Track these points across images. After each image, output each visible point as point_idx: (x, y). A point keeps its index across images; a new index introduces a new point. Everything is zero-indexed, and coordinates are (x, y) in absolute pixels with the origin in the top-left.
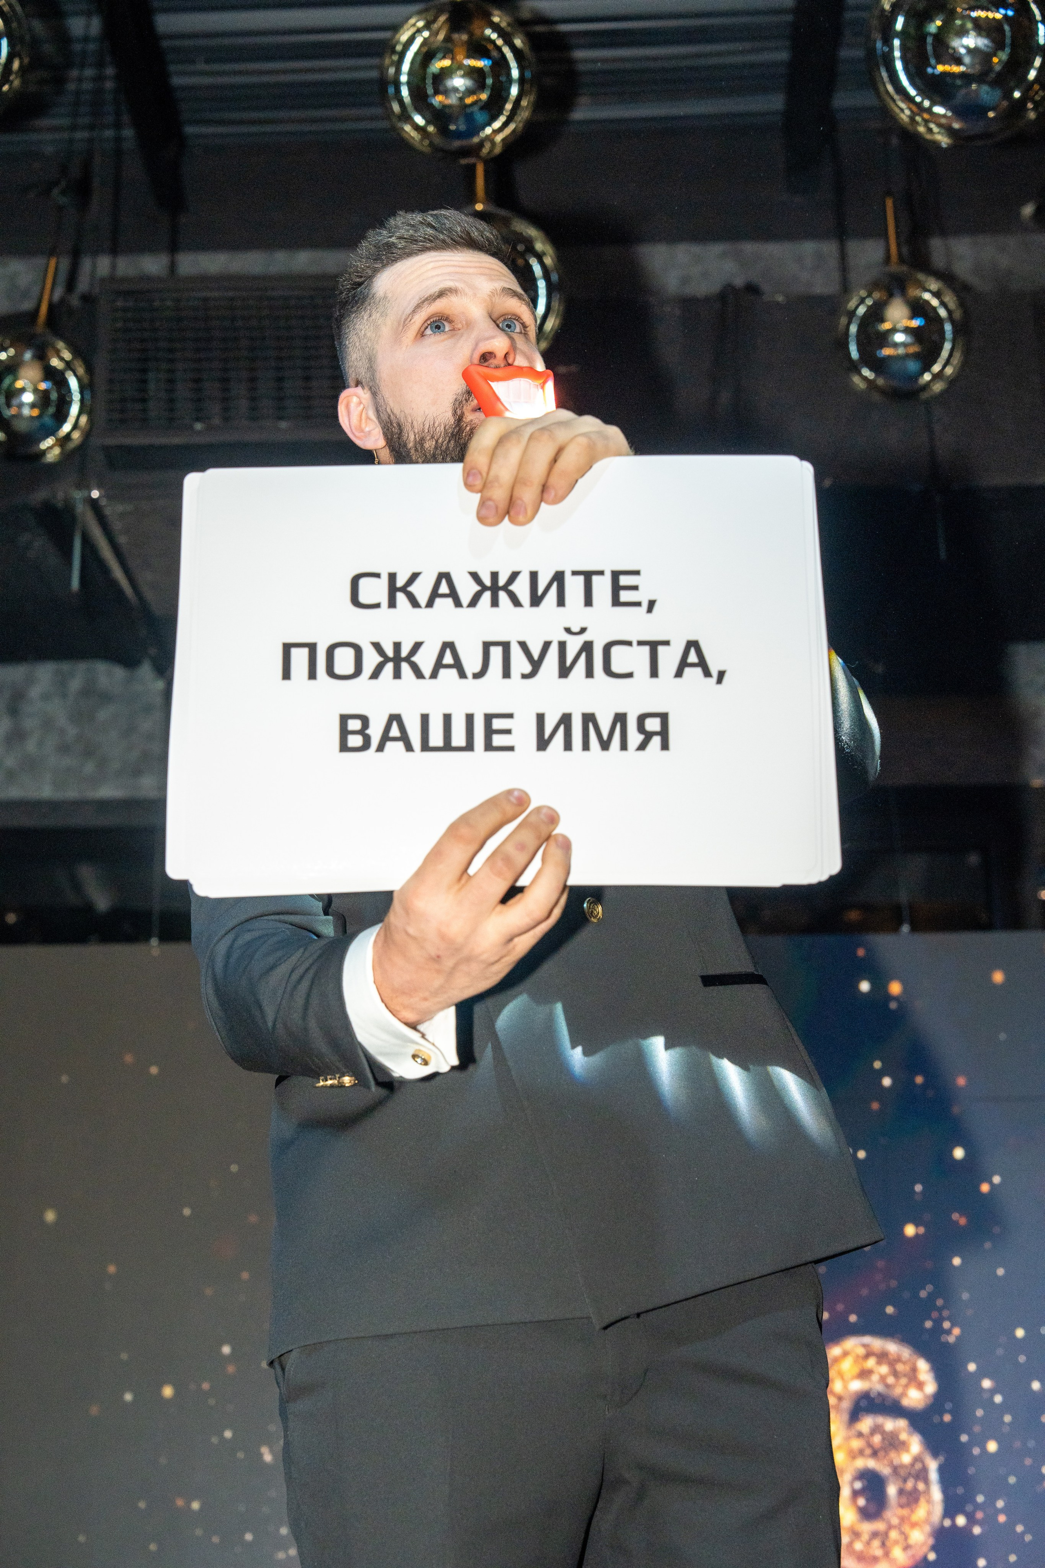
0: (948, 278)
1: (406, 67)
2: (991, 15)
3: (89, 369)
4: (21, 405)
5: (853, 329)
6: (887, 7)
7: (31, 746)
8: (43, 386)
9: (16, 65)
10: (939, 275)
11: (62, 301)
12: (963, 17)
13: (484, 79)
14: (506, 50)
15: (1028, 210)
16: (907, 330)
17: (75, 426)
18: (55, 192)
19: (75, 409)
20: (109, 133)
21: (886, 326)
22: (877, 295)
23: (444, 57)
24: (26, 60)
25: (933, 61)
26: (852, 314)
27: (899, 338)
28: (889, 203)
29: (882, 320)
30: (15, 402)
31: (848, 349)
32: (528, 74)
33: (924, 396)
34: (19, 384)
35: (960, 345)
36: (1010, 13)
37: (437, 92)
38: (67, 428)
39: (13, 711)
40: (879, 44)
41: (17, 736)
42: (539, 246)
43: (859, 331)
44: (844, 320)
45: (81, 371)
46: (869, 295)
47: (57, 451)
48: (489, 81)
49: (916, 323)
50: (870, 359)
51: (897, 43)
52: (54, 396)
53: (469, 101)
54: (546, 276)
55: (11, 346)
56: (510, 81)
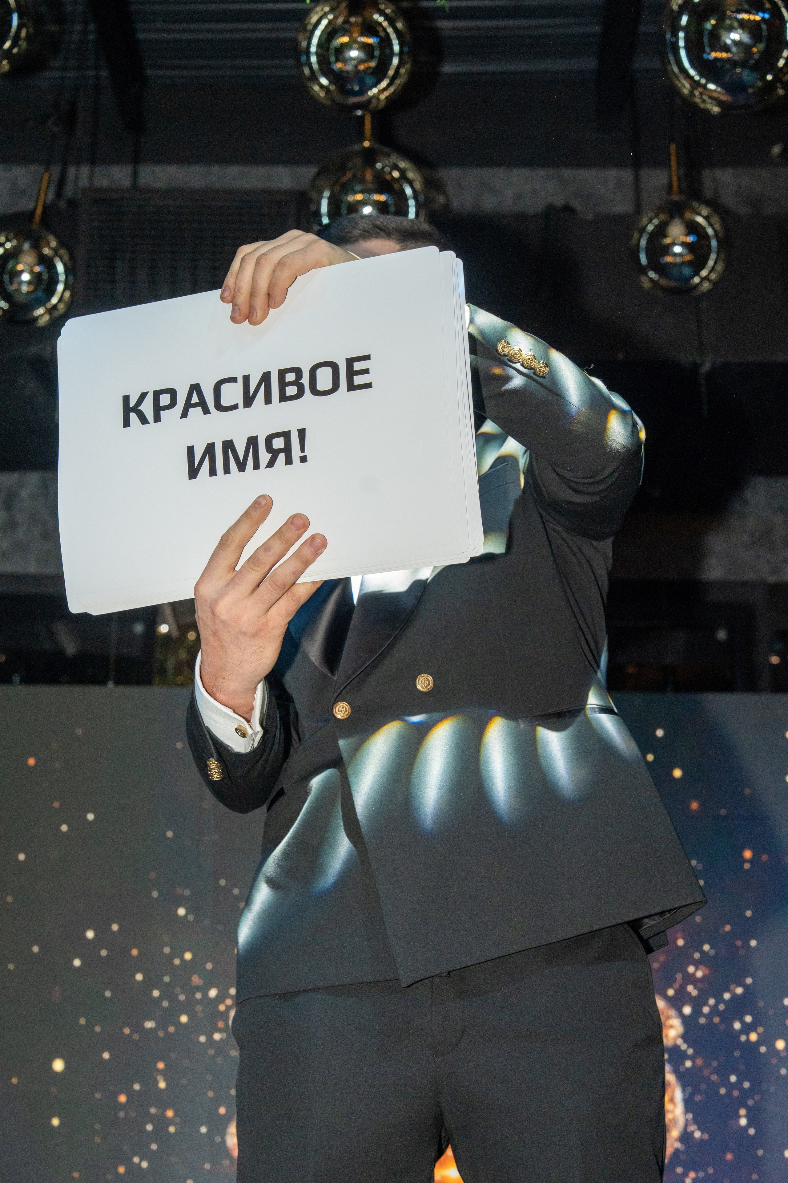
0: (715, 205)
1: (315, 41)
2: (752, 17)
3: (72, 257)
4: (21, 282)
5: (643, 242)
6: (675, 8)
7: (21, 533)
8: (37, 269)
9: (24, 33)
10: (708, 203)
11: (54, 204)
12: (731, 19)
13: (373, 51)
14: (390, 30)
15: (777, 150)
16: (683, 244)
17: (61, 300)
18: (49, 122)
19: (60, 287)
20: (91, 73)
21: (668, 241)
22: (662, 217)
23: (343, 35)
24: (31, 30)
25: (707, 49)
26: (643, 230)
27: (677, 249)
28: (673, 148)
29: (665, 236)
30: (16, 280)
31: (639, 257)
32: (406, 49)
33: (695, 294)
34: (20, 267)
35: (722, 256)
36: (767, 16)
37: (337, 60)
38: (54, 300)
39: (8, 507)
40: (668, 36)
41: (11, 525)
42: (411, 175)
43: (647, 243)
44: (636, 235)
45: (66, 258)
46: (656, 216)
47: (47, 318)
48: (377, 53)
49: (690, 239)
50: (655, 264)
51: (681, 35)
52: (45, 276)
53: (362, 67)
54: (415, 196)
55: (14, 238)
56: (392, 54)
